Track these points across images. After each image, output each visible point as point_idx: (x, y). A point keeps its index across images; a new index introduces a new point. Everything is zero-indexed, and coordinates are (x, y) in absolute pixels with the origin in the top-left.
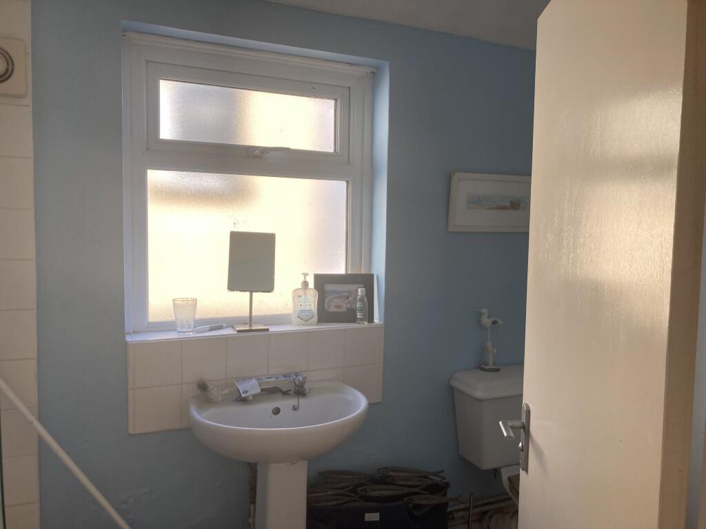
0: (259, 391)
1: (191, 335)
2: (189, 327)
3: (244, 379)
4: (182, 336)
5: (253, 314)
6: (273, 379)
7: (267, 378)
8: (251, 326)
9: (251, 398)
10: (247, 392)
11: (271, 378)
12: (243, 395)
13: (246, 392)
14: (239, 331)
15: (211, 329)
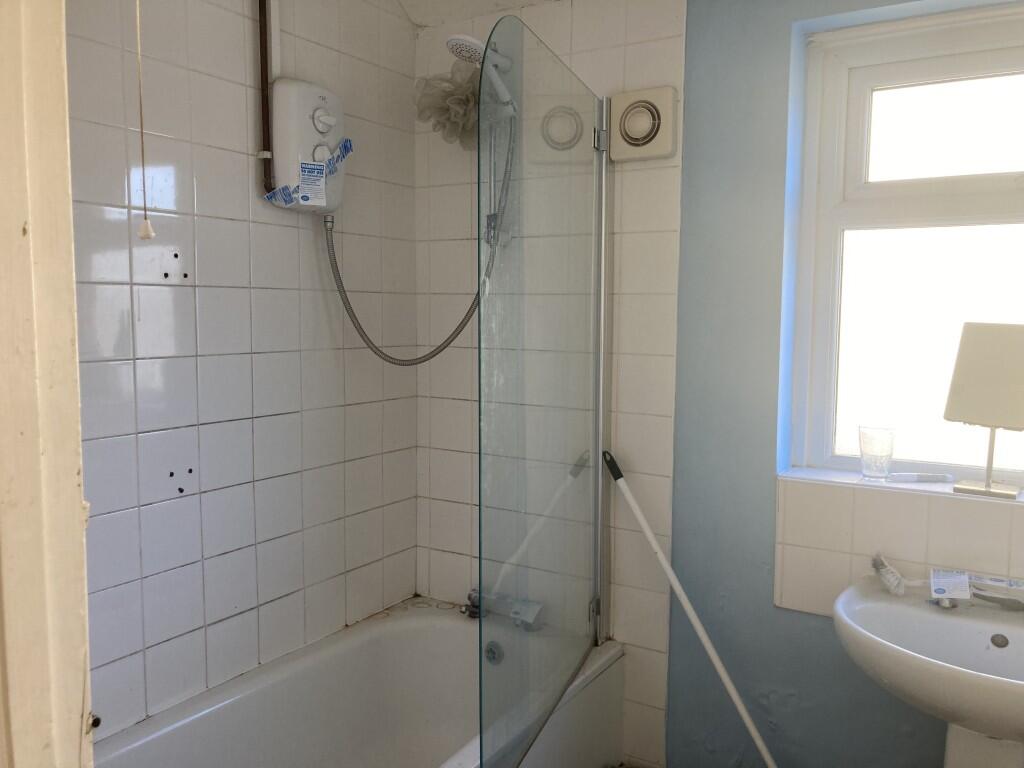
0: (968, 597)
1: (883, 482)
2: (882, 471)
3: (949, 570)
4: (866, 481)
5: (996, 465)
6: (1004, 585)
7: (991, 579)
8: (988, 485)
9: (946, 604)
10: (944, 591)
11: (1002, 581)
12: (935, 596)
13: (941, 591)
14: (956, 490)
15: (920, 480)
